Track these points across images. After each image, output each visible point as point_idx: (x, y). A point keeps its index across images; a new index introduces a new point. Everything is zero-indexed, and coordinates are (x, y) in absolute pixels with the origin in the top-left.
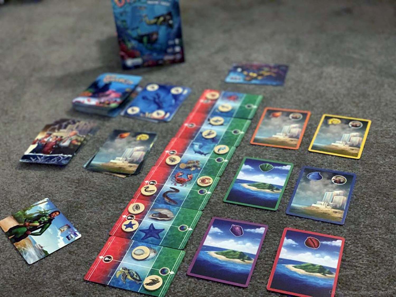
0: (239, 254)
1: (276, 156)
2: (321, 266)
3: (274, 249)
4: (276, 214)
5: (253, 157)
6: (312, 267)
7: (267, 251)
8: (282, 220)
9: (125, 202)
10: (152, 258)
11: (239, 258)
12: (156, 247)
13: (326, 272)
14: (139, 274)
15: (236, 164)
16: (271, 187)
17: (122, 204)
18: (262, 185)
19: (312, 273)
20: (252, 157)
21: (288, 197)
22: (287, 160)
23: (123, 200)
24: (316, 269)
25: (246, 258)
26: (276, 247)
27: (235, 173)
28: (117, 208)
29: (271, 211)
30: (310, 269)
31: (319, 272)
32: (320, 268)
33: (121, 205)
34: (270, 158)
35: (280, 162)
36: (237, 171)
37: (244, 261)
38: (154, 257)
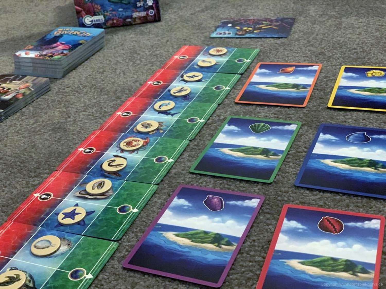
0: (213, 236)
1: (275, 114)
2: (347, 261)
3: (266, 238)
4: (272, 188)
5: (241, 116)
6: (331, 262)
7: (254, 241)
8: (281, 196)
9: (42, 175)
10: (62, 254)
11: (212, 243)
12: (72, 236)
13: (358, 270)
14: (35, 278)
15: (215, 125)
16: (266, 152)
17: (36, 179)
18: (252, 150)
19: (332, 273)
20: (239, 115)
21: (291, 164)
22: (291, 119)
23: (40, 173)
24: (340, 265)
25: (224, 242)
26: (269, 234)
27: (213, 136)
28: (28, 183)
29: (264, 184)
30: (329, 265)
31: (345, 270)
32: (346, 265)
33: (34, 181)
34: (266, 116)
35: (281, 121)
36: (215, 133)
37: (220, 247)
38: (67, 251)
